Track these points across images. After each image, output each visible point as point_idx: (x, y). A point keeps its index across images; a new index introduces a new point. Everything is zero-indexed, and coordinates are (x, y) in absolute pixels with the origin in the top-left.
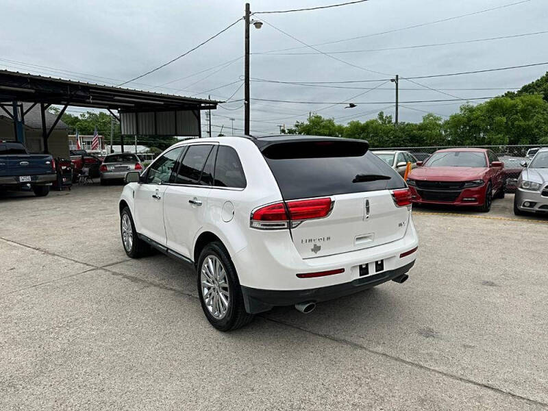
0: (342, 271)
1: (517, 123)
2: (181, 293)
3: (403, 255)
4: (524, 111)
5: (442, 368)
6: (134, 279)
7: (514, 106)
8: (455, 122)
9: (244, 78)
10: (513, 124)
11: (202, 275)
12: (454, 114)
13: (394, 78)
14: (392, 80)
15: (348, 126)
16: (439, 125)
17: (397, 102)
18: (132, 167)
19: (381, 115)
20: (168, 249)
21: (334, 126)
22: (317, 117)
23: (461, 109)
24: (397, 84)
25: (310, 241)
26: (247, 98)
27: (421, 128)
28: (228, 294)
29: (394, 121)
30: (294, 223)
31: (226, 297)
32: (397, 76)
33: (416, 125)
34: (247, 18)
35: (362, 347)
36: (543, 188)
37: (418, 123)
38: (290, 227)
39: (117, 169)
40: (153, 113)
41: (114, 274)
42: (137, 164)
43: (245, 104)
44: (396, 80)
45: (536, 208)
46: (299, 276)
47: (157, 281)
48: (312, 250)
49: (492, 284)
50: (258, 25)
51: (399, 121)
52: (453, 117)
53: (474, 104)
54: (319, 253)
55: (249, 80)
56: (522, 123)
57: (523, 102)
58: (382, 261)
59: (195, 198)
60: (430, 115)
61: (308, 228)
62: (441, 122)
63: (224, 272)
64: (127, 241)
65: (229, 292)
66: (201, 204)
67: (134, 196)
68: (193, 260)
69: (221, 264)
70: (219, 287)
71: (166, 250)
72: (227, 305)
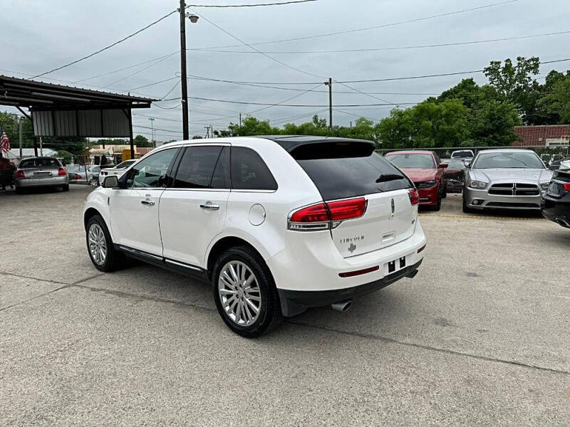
0: (376, 268)
1: (441, 127)
2: (182, 305)
3: (419, 251)
4: (447, 115)
5: (469, 352)
6: (121, 294)
7: (439, 110)
8: (386, 126)
9: (180, 75)
10: (438, 128)
11: (220, 282)
12: (385, 118)
13: (328, 81)
14: (326, 83)
15: (283, 128)
16: (371, 129)
17: (331, 106)
18: (55, 172)
19: (315, 118)
20: (164, 258)
21: (269, 128)
22: (252, 119)
23: (392, 113)
24: (330, 87)
25: (348, 240)
26: (185, 96)
27: (354, 131)
28: (259, 299)
29: (328, 124)
30: (335, 223)
31: (256, 303)
32: (330, 79)
34: (182, 10)
35: (392, 341)
36: (489, 187)
38: (331, 228)
39: (37, 176)
40: (74, 112)
41: (93, 289)
42: (60, 169)
43: (183, 102)
44: (329, 83)
45: (484, 205)
46: (342, 275)
47: (147, 293)
48: (349, 249)
49: (475, 275)
50: (194, 19)
51: (333, 125)
52: (384, 121)
53: (403, 109)
54: (355, 252)
55: (186, 78)
56: (446, 127)
57: (447, 107)
58: (404, 257)
59: (208, 202)
60: (362, 119)
61: (347, 227)
62: (373, 126)
63: (252, 276)
64: (98, 254)
65: (260, 297)
66: (219, 208)
67: (108, 203)
68: (206, 268)
69: (248, 269)
70: (245, 293)
71: (162, 259)
72: (258, 310)
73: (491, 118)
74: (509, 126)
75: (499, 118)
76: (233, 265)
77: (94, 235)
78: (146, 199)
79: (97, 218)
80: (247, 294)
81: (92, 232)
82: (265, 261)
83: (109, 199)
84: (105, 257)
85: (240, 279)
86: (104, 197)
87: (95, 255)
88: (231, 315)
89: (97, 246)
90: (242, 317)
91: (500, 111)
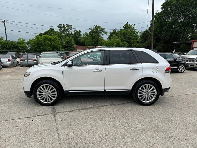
1: (53, 44)
4: (54, 40)
13: (3, 21)
14: (3, 22)
16: (25, 43)
24: (5, 24)
27: (18, 43)
29: (5, 39)
32: (4, 20)
33: (15, 42)
37: (16, 41)
44: (4, 22)
51: (8, 40)
56: (54, 44)
57: (53, 38)
60: (21, 38)
62: (26, 41)
63: (153, 87)
64: (46, 98)
65: (156, 92)
66: (139, 69)
67: (62, 73)
68: (131, 89)
69: (152, 86)
70: (149, 93)
71: (104, 91)
72: (155, 96)
73: (67, 42)
74: (73, 45)
75: (70, 43)
76: (144, 86)
77: (43, 90)
78: (96, 70)
79: (47, 81)
80: (150, 93)
81: (40, 89)
82: (160, 82)
83: (62, 71)
84: (54, 99)
85: (148, 89)
86: (58, 71)
87: (43, 99)
88: (143, 101)
89: (45, 95)
90: (147, 100)
91: (69, 40)
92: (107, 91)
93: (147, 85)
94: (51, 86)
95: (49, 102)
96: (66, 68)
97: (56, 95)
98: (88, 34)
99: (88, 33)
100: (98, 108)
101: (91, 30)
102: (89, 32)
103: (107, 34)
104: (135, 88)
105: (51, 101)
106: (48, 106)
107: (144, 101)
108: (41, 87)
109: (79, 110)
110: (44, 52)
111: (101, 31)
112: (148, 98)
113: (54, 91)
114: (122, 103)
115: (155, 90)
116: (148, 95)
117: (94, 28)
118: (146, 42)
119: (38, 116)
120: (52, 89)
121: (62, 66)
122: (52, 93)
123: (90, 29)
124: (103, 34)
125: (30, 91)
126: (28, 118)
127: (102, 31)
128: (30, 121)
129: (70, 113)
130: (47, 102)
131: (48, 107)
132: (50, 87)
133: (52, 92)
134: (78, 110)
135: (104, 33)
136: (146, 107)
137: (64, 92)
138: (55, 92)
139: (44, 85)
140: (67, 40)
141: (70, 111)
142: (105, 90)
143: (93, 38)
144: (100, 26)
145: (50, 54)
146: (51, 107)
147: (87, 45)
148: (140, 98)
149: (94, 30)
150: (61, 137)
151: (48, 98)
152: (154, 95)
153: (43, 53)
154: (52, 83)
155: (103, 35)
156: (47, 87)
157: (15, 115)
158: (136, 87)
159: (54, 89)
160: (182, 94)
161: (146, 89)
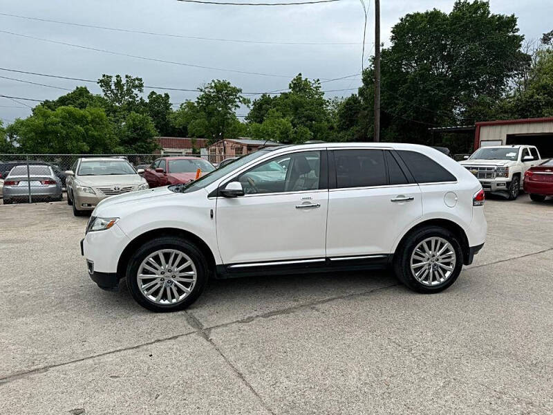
4: (93, 121)
7: (83, 116)
57: (92, 114)
63: (447, 245)
64: (165, 290)
65: (454, 258)
66: (413, 199)
67: (212, 216)
68: (393, 252)
69: (444, 240)
70: (438, 260)
71: (324, 260)
72: (451, 267)
73: (134, 127)
76: (427, 242)
77: (157, 266)
78: (303, 203)
79: (169, 240)
80: (441, 260)
81: (148, 263)
82: (463, 231)
83: (212, 211)
84: (189, 289)
85: (435, 250)
86: (199, 210)
87: (155, 294)
88: (424, 282)
89: (161, 280)
90: (434, 279)
91: (140, 122)
92: (332, 259)
93: (433, 239)
94: (181, 254)
95: (174, 301)
96: (221, 201)
97: (195, 279)
98: (196, 104)
99: (194, 100)
100: (312, 306)
101: (202, 93)
102: (197, 100)
103: (248, 106)
104: (405, 248)
105: (181, 297)
106: (170, 312)
107: (427, 283)
108: (151, 259)
109: (265, 316)
110: (85, 157)
111: (233, 95)
112: (436, 272)
113: (189, 269)
114: (367, 290)
115: (451, 253)
116: (435, 265)
117: (212, 87)
118: (355, 128)
119: (159, 341)
120: (183, 261)
121: (209, 196)
122: (183, 274)
123: (201, 90)
124: (239, 104)
125: (116, 272)
126: (134, 350)
127: (236, 95)
128: (142, 356)
129: (245, 327)
130: (167, 302)
131: (171, 314)
132: (176, 256)
133: (181, 272)
134: (262, 316)
135: (240, 101)
136: (433, 296)
137: (217, 268)
138: (192, 270)
139: (160, 253)
140: (134, 120)
141: (242, 321)
142: (326, 258)
143: (210, 114)
144: (229, 83)
145: (105, 162)
146: (180, 313)
147: (193, 136)
148: (417, 275)
149: (213, 92)
150: (260, 392)
151: (171, 289)
152: (448, 264)
153: (84, 159)
154: (184, 245)
155: (239, 107)
156: (167, 256)
157: (86, 344)
158: (408, 247)
159: (190, 262)
160: (497, 260)
161: (430, 249)
